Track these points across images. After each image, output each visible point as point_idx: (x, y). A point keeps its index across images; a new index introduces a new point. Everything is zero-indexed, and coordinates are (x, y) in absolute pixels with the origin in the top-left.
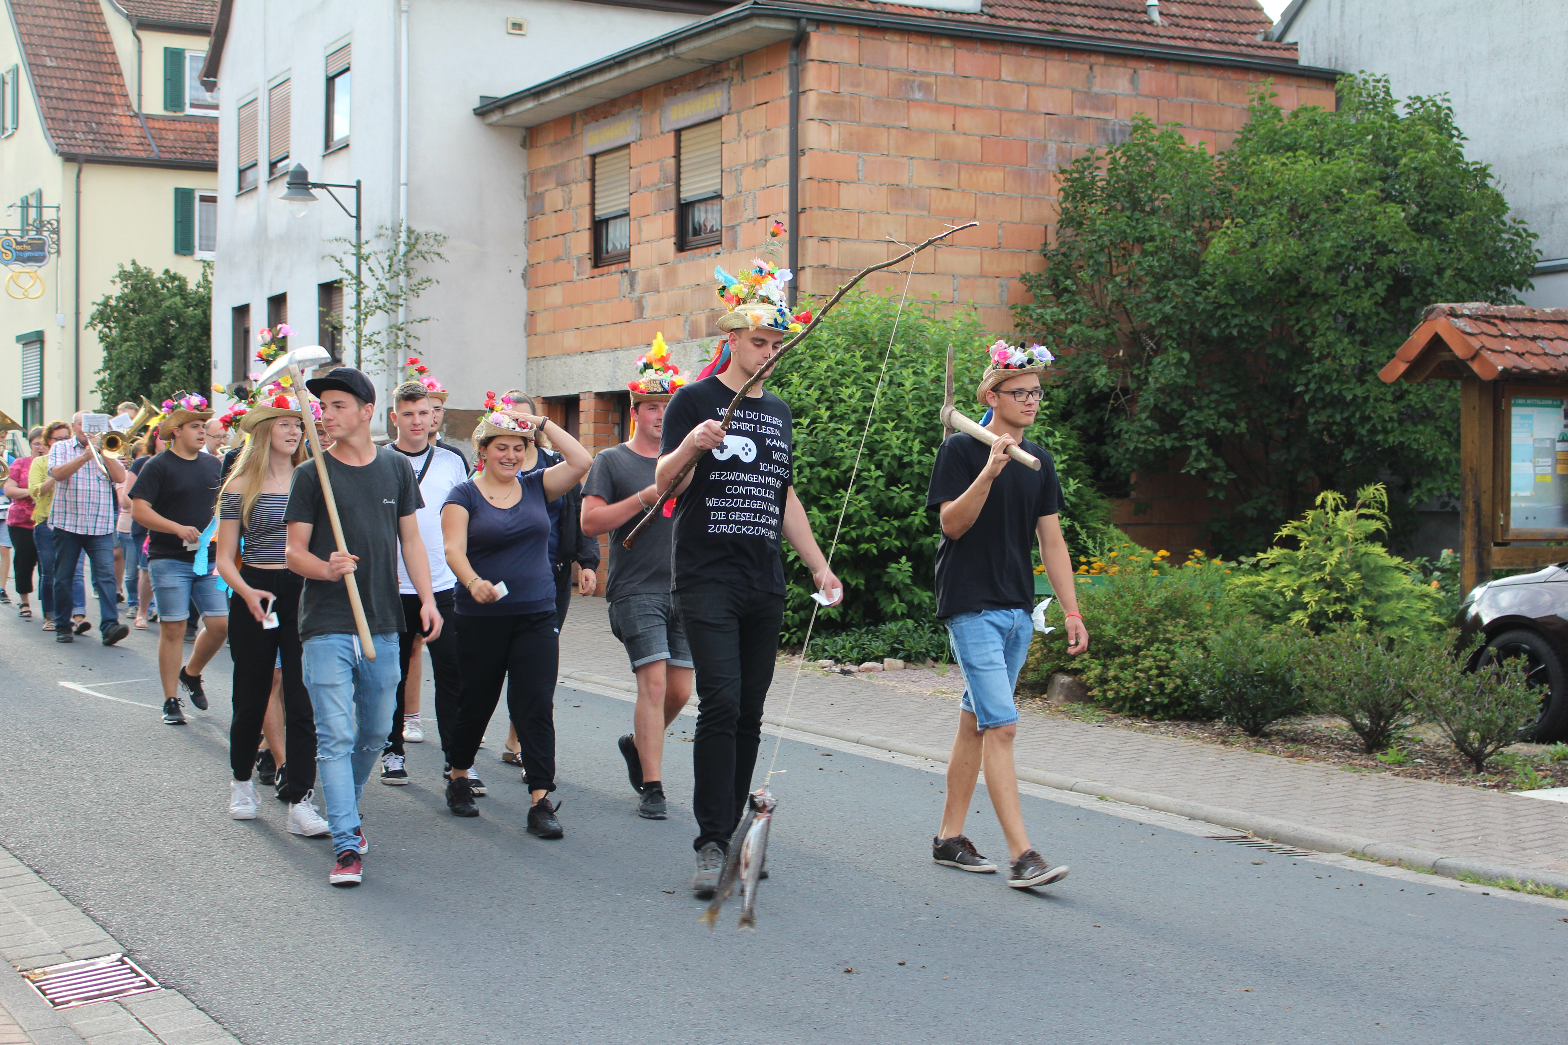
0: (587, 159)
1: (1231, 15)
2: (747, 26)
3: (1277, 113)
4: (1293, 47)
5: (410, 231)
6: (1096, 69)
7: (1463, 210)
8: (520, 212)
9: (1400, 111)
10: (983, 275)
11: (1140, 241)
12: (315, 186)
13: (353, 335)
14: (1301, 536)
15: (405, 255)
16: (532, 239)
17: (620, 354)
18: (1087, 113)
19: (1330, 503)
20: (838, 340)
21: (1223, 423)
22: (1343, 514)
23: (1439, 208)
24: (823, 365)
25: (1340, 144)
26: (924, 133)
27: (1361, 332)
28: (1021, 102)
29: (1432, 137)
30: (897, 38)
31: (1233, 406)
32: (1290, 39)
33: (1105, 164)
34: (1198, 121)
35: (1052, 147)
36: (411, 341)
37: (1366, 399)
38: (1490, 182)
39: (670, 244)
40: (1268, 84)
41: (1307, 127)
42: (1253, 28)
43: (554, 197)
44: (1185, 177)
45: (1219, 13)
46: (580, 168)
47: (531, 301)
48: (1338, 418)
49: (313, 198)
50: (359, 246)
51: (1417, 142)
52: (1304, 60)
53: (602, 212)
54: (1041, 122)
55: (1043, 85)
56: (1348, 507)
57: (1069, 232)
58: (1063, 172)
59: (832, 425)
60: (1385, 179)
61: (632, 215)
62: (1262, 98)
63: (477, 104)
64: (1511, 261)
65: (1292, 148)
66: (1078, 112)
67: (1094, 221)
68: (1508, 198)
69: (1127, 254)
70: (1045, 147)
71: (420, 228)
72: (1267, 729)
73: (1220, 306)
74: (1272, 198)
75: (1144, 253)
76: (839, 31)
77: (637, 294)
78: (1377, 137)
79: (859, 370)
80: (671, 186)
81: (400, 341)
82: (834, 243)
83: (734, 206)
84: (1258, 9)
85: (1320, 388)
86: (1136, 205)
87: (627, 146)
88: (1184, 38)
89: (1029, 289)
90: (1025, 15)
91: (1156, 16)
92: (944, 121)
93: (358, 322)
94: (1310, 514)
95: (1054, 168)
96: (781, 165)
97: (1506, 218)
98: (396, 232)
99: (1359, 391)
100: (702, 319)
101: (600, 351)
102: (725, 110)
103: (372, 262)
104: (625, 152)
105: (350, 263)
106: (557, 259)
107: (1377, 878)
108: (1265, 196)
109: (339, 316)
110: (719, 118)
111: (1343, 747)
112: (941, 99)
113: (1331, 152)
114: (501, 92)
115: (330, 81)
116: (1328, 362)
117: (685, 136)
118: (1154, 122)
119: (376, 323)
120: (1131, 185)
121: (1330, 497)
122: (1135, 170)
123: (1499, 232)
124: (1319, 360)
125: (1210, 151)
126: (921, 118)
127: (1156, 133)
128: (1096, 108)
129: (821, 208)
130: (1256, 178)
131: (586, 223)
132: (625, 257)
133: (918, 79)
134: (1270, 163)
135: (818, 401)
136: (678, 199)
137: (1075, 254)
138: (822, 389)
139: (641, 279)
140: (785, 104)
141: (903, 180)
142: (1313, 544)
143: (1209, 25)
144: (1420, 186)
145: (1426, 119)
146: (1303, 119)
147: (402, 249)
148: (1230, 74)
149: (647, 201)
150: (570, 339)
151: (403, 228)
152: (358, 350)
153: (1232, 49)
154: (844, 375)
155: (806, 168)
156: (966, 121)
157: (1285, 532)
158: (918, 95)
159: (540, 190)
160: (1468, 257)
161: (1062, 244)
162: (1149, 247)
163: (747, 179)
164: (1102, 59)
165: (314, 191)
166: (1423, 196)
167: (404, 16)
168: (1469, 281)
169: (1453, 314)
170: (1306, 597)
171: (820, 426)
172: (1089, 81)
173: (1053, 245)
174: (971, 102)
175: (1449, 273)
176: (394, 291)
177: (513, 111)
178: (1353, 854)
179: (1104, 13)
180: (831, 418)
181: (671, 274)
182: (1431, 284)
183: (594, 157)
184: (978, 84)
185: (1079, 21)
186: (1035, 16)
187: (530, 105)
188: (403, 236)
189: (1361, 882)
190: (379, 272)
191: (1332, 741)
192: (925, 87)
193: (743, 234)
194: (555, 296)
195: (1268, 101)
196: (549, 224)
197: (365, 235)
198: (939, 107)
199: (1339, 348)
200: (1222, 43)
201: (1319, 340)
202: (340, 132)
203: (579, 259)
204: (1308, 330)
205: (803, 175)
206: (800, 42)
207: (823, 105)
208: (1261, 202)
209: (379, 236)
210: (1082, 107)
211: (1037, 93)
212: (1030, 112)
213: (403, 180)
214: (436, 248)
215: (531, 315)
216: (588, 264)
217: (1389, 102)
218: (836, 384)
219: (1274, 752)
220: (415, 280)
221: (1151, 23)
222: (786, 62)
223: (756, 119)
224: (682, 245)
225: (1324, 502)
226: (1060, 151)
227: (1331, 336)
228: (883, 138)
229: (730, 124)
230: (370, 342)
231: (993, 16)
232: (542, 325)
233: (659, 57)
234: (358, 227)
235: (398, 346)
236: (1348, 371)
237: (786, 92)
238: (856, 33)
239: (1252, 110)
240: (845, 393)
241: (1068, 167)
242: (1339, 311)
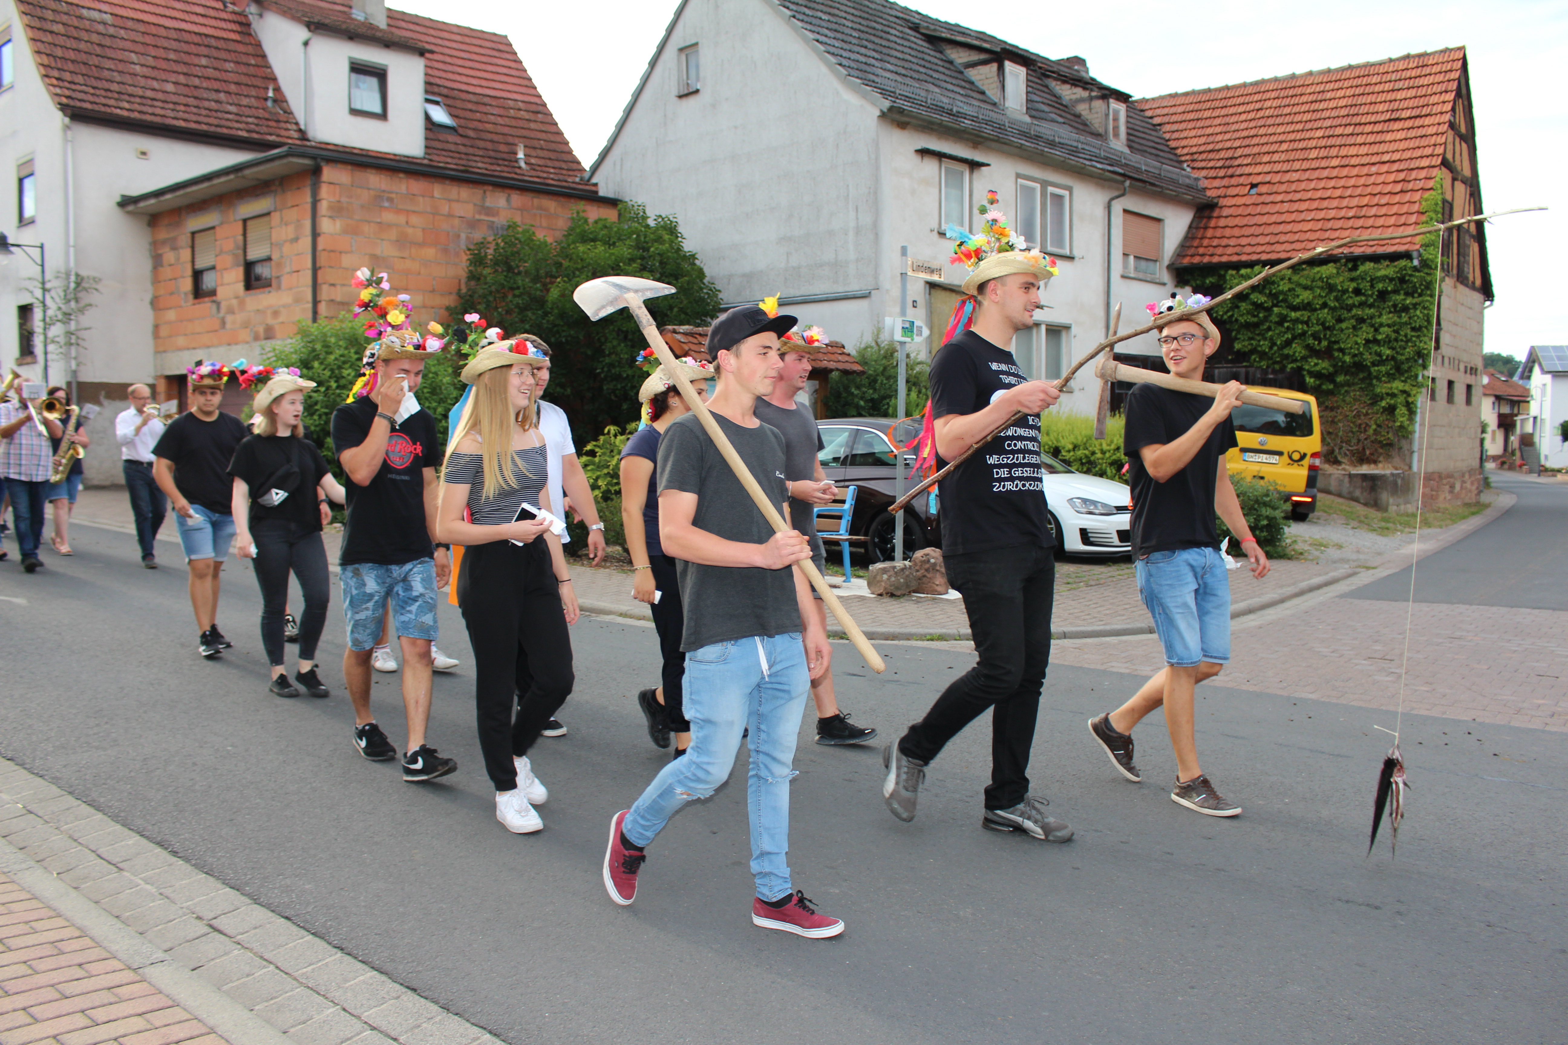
0: (189, 235)
1: (564, 166)
2: (285, 161)
3: (586, 221)
4: (596, 185)
5: (77, 275)
6: (488, 193)
7: (683, 276)
8: (147, 265)
9: (651, 223)
10: (425, 307)
11: (512, 289)
12: (13, 245)
13: (42, 338)
14: (597, 450)
15: (75, 289)
16: (156, 280)
17: (212, 350)
18: (483, 217)
19: (612, 432)
20: (341, 343)
21: (558, 389)
22: (620, 438)
23: (671, 275)
24: (332, 357)
25: (619, 239)
26: (390, 226)
27: (631, 340)
28: (445, 209)
29: (667, 237)
30: (374, 171)
31: (563, 380)
32: (594, 181)
33: (493, 246)
34: (544, 224)
35: (463, 236)
36: (80, 342)
37: (634, 376)
38: (697, 262)
39: (241, 286)
40: (581, 205)
41: (602, 229)
42: (575, 173)
43: (169, 256)
44: (536, 255)
45: (557, 164)
46: (184, 240)
47: (156, 318)
48: (619, 386)
49: (11, 253)
50: (43, 283)
51: (659, 240)
52: (601, 193)
53: (199, 265)
54: (456, 222)
55: (458, 201)
56: (622, 434)
57: (473, 283)
58: (469, 250)
59: (338, 391)
60: (642, 258)
61: (218, 267)
62: (578, 213)
63: (119, 199)
64: (708, 304)
65: (594, 240)
66: (477, 217)
67: (485, 277)
68: (707, 271)
69: (505, 296)
70: (459, 236)
71: (84, 273)
72: (580, 553)
73: (555, 326)
74: (583, 267)
75: (515, 296)
76: (339, 166)
77: (222, 314)
78: (638, 236)
79: (353, 360)
80: (241, 252)
81: (73, 341)
82: (339, 287)
83: (279, 265)
84: (579, 163)
85: (609, 371)
86: (510, 269)
87: (213, 228)
88: (538, 177)
89: (451, 315)
90: (449, 160)
91: (523, 164)
92: (402, 219)
93: (45, 329)
94: (602, 438)
95: (464, 247)
96: (306, 242)
97: (705, 281)
98: (68, 275)
99: (630, 372)
100: (261, 330)
101: (199, 348)
102: (272, 209)
103: (53, 293)
104: (211, 232)
105: (39, 293)
106: (172, 294)
107: (631, 626)
108: (579, 266)
109: (32, 326)
110: (268, 214)
111: (619, 561)
112: (400, 207)
113: (614, 243)
114: (135, 192)
115: (21, 181)
116: (613, 356)
117: (249, 223)
118: (519, 223)
119: (56, 331)
120: (507, 258)
121: (612, 429)
122: (509, 250)
123: (701, 289)
124: (609, 355)
125: (549, 240)
126: (388, 217)
127: (520, 230)
128: (487, 214)
129: (331, 267)
130: (574, 256)
131: (189, 272)
132: (213, 293)
133: (387, 195)
134: (582, 248)
135: (330, 377)
136: (245, 260)
137: (476, 296)
138: (332, 370)
139: (224, 305)
140: (308, 207)
141: (378, 252)
142: (604, 454)
143: (552, 171)
144: (661, 263)
145: (664, 228)
146: (600, 225)
147: (73, 285)
148: (562, 199)
149: (228, 260)
150: (181, 341)
151: (73, 273)
152: (46, 346)
153: (564, 184)
154: (344, 363)
155: (321, 243)
156: (414, 220)
157: (589, 447)
158: (386, 204)
159: (160, 252)
160: (685, 302)
161: (469, 290)
162: (517, 292)
163: (286, 249)
164: (490, 188)
165: (13, 249)
166: (663, 268)
167: (70, 144)
168: (686, 314)
169: (675, 332)
170: (600, 483)
171: (331, 392)
172: (484, 199)
173: (464, 290)
174: (416, 209)
175: (676, 310)
176: (68, 311)
177: (142, 204)
178: (621, 615)
179: (494, 161)
180: (338, 387)
181: (242, 303)
182: (666, 315)
183: (193, 234)
184: (421, 199)
185: (480, 165)
186: (454, 161)
187: (152, 201)
188: (73, 278)
189: (623, 628)
190: (58, 300)
191: (614, 558)
192: (390, 200)
193: (285, 281)
194: (171, 315)
195: (581, 214)
196: (166, 272)
197: (48, 276)
198: (399, 211)
199: (619, 349)
200: (559, 180)
201: (609, 345)
202: (29, 212)
203: (186, 294)
204: (603, 340)
205: (320, 247)
206: (316, 172)
207: (331, 208)
208: (577, 269)
209: (57, 277)
210: (480, 213)
211: (455, 205)
212: (451, 216)
213: (72, 243)
214: (95, 286)
215: (156, 327)
216: (191, 297)
217: (645, 218)
218: (340, 368)
219: (583, 565)
220: (82, 304)
221: (520, 168)
222: (309, 182)
223: (291, 214)
224: (248, 286)
225: (609, 432)
226: (468, 238)
227: (615, 343)
228: (366, 228)
229: (276, 217)
230: (53, 342)
231: (431, 160)
232: (164, 332)
233: (232, 177)
234: (43, 272)
235: (71, 344)
236: (624, 361)
237: (309, 199)
238: (350, 167)
239: (572, 219)
240: (345, 372)
241: (472, 247)
242: (619, 330)
